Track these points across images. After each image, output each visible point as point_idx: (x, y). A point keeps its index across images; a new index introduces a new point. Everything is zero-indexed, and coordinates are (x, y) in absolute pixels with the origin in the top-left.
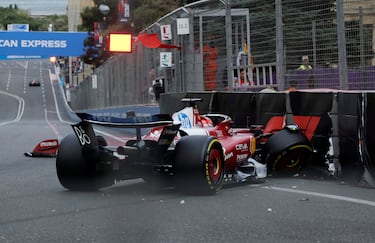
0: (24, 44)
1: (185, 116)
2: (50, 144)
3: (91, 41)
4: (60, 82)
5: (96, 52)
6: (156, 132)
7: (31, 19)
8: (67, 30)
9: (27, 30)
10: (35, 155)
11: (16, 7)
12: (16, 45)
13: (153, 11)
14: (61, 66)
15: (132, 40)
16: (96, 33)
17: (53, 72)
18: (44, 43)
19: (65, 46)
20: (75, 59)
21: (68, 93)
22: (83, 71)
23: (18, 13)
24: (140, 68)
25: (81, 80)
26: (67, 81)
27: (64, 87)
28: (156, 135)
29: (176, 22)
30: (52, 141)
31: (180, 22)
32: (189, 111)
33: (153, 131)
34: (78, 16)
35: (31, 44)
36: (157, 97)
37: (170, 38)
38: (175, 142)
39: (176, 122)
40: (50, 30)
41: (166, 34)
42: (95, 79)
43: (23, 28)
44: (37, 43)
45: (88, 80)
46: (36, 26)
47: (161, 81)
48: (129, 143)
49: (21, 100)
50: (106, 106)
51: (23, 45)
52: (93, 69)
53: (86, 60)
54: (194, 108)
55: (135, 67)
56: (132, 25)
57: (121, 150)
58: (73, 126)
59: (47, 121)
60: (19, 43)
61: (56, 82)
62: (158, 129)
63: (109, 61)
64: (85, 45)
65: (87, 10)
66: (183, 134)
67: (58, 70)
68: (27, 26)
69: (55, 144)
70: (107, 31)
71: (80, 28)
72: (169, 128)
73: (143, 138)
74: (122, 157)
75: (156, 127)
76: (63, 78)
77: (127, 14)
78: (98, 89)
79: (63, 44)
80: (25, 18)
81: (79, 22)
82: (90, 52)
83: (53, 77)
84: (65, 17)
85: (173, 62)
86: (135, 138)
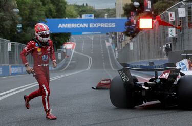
0: (91, 25)
1: (183, 64)
2: (106, 82)
3: (129, 23)
4: (112, 47)
5: (132, 29)
6: (167, 74)
7: (95, 11)
8: (115, 17)
9: (93, 17)
10: (98, 88)
11: (86, 5)
12: (87, 26)
13: (164, 4)
14: (112, 38)
15: (153, 22)
16: (132, 18)
17: (108, 41)
18: (102, 25)
19: (114, 26)
20: (120, 33)
21: (117, 53)
22: (125, 40)
23: (88, 8)
24: (157, 38)
25: (124, 45)
26: (116, 46)
27: (114, 50)
28: (166, 75)
29: (177, 10)
30: (107, 80)
31: (180, 10)
32: (185, 61)
33: (164, 73)
34: (122, 8)
35: (95, 25)
36: (167, 54)
37: (174, 19)
38: (177, 79)
39: (178, 67)
40: (106, 17)
41: (172, 17)
42: (131, 44)
43: (91, 16)
44: (99, 25)
45: (128, 45)
46: (98, 15)
47: (170, 45)
48: (151, 80)
49: (90, 58)
50: (138, 60)
51: (90, 27)
52: (130, 39)
53: (126, 34)
54: (188, 59)
55: (154, 37)
56: (153, 13)
57: (146, 84)
58: (119, 71)
59: (105, 70)
60: (89, 25)
61: (110, 47)
62: (167, 72)
63: (140, 34)
64: (126, 26)
65: (127, 5)
66: (182, 74)
67: (110, 40)
68: (93, 15)
69: (109, 82)
70: (138, 17)
71: (123, 16)
72: (174, 71)
73: (159, 77)
74: (147, 88)
75: (166, 71)
76: (114, 45)
77: (149, 6)
78: (133, 50)
79: (113, 25)
80: (91, 11)
81: (122, 12)
82: (129, 30)
83: (108, 44)
84: (114, 10)
85: (176, 34)
86: (154, 77)
